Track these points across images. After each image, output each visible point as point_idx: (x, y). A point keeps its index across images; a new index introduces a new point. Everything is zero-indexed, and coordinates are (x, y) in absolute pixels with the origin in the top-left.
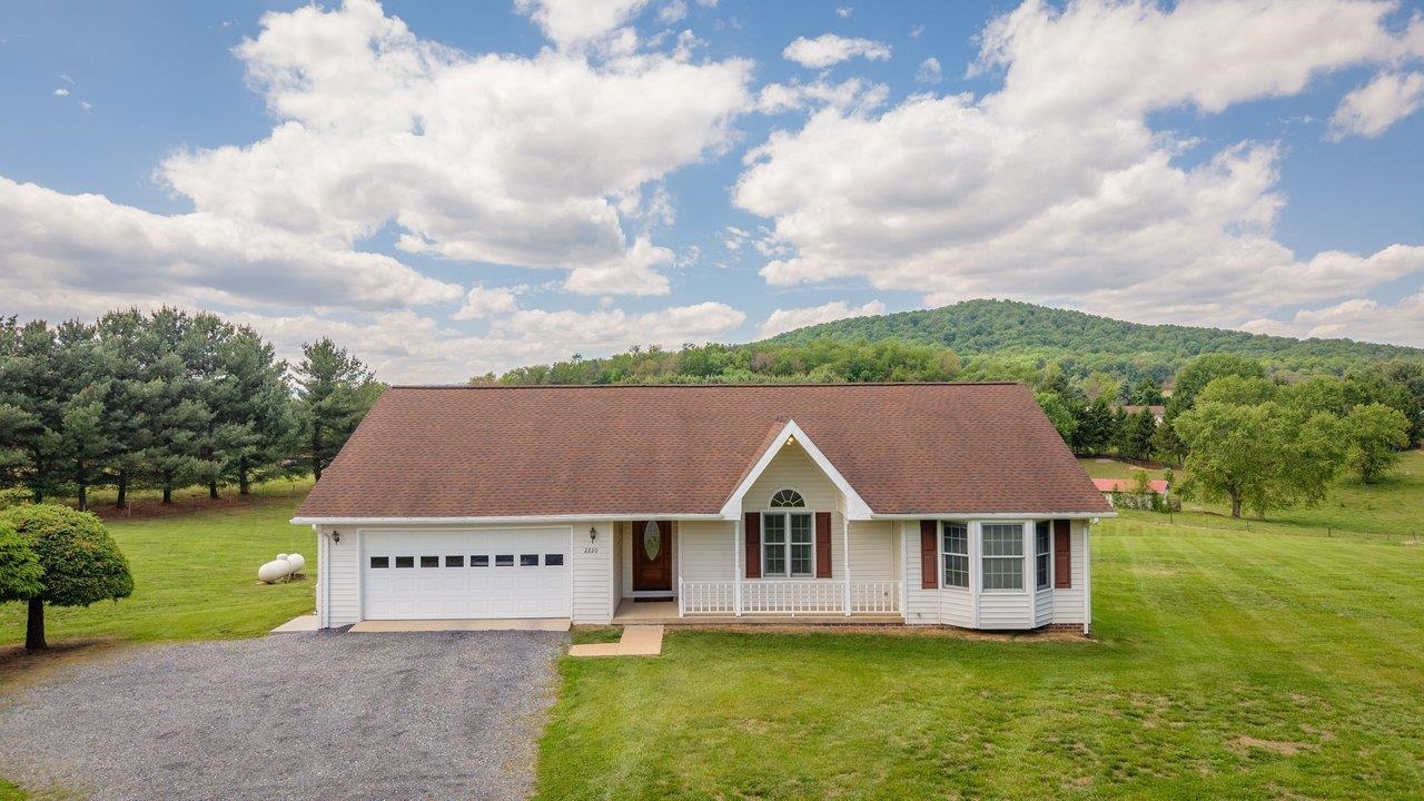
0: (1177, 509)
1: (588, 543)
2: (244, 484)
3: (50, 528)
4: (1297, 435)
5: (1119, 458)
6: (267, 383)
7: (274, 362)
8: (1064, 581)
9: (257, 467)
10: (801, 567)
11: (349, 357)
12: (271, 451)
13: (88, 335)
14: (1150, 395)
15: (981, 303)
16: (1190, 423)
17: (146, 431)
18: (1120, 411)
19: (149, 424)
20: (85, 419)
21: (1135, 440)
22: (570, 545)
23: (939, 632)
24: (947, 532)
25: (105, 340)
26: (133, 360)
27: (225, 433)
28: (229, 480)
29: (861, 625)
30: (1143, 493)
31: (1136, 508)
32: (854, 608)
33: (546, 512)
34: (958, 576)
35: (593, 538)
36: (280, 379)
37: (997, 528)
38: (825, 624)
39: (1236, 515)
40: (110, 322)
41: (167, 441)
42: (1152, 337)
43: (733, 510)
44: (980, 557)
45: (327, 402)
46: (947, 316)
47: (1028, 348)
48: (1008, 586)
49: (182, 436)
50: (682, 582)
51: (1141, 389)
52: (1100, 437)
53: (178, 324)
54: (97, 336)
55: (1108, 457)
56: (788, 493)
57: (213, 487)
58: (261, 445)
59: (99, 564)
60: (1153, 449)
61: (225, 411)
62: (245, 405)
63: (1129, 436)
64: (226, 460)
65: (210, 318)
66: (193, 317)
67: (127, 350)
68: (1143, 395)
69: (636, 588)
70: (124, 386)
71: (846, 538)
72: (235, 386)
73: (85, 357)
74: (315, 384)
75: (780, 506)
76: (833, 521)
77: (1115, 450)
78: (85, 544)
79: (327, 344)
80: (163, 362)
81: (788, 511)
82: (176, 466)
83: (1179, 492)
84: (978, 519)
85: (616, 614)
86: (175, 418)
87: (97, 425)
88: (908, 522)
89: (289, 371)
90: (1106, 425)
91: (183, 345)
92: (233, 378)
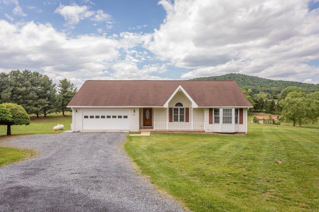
0: (279, 124)
1: (133, 113)
2: (45, 114)
3: (13, 108)
4: (310, 105)
5: (266, 112)
6: (51, 89)
7: (53, 84)
8: (241, 122)
9: (48, 110)
10: (182, 120)
11: (71, 83)
12: (52, 106)
13: (7, 76)
14: (274, 97)
15: (232, 74)
16: (283, 102)
17: (21, 100)
18: (266, 100)
19: (22, 98)
20: (7, 96)
21: (270, 108)
22: (129, 114)
23: (213, 133)
24: (215, 111)
25: (11, 77)
26: (18, 83)
27: (41, 101)
28: (42, 113)
29: (195, 132)
30: (270, 120)
31: (269, 123)
32: (194, 128)
33: (124, 106)
34: (217, 121)
35: (134, 112)
36: (54, 88)
37: (226, 110)
38: (187, 132)
39: (294, 125)
40: (12, 73)
41: (27, 103)
42: (276, 83)
43: (166, 105)
44: (222, 116)
45: (66, 94)
46: (223, 77)
47: (244, 86)
48: (228, 123)
49: (30, 101)
50: (154, 123)
51: (272, 96)
52: (261, 107)
53: (29, 74)
54: (9, 76)
55: (263, 112)
56: (179, 103)
57: (38, 114)
58: (49, 104)
59: (23, 116)
60: (274, 110)
61: (41, 96)
62: (45, 94)
63: (268, 107)
64: (41, 107)
65: (36, 73)
66: (33, 72)
67: (17, 80)
68: (272, 97)
69: (144, 126)
70: (16, 89)
71: (192, 112)
72: (43, 90)
73: (6, 82)
74: (63, 90)
75: (177, 106)
76: (189, 110)
77: (265, 110)
78: (20, 112)
79: (65, 80)
80: (26, 83)
81: (179, 107)
82: (29, 109)
83: (280, 120)
84: (222, 108)
85: (139, 129)
86: (28, 97)
87: (10, 98)
88: (206, 109)
89: (56, 86)
90: (263, 104)
91: (30, 79)
92: (43, 87)
